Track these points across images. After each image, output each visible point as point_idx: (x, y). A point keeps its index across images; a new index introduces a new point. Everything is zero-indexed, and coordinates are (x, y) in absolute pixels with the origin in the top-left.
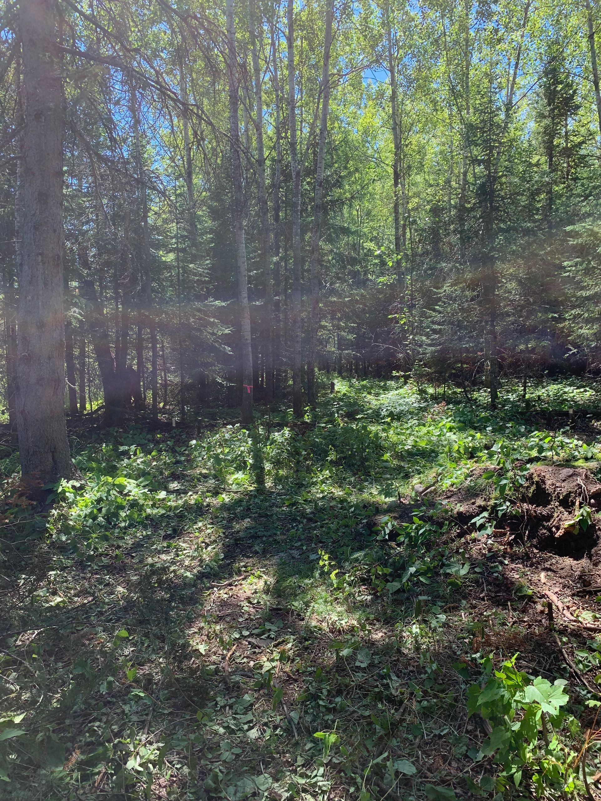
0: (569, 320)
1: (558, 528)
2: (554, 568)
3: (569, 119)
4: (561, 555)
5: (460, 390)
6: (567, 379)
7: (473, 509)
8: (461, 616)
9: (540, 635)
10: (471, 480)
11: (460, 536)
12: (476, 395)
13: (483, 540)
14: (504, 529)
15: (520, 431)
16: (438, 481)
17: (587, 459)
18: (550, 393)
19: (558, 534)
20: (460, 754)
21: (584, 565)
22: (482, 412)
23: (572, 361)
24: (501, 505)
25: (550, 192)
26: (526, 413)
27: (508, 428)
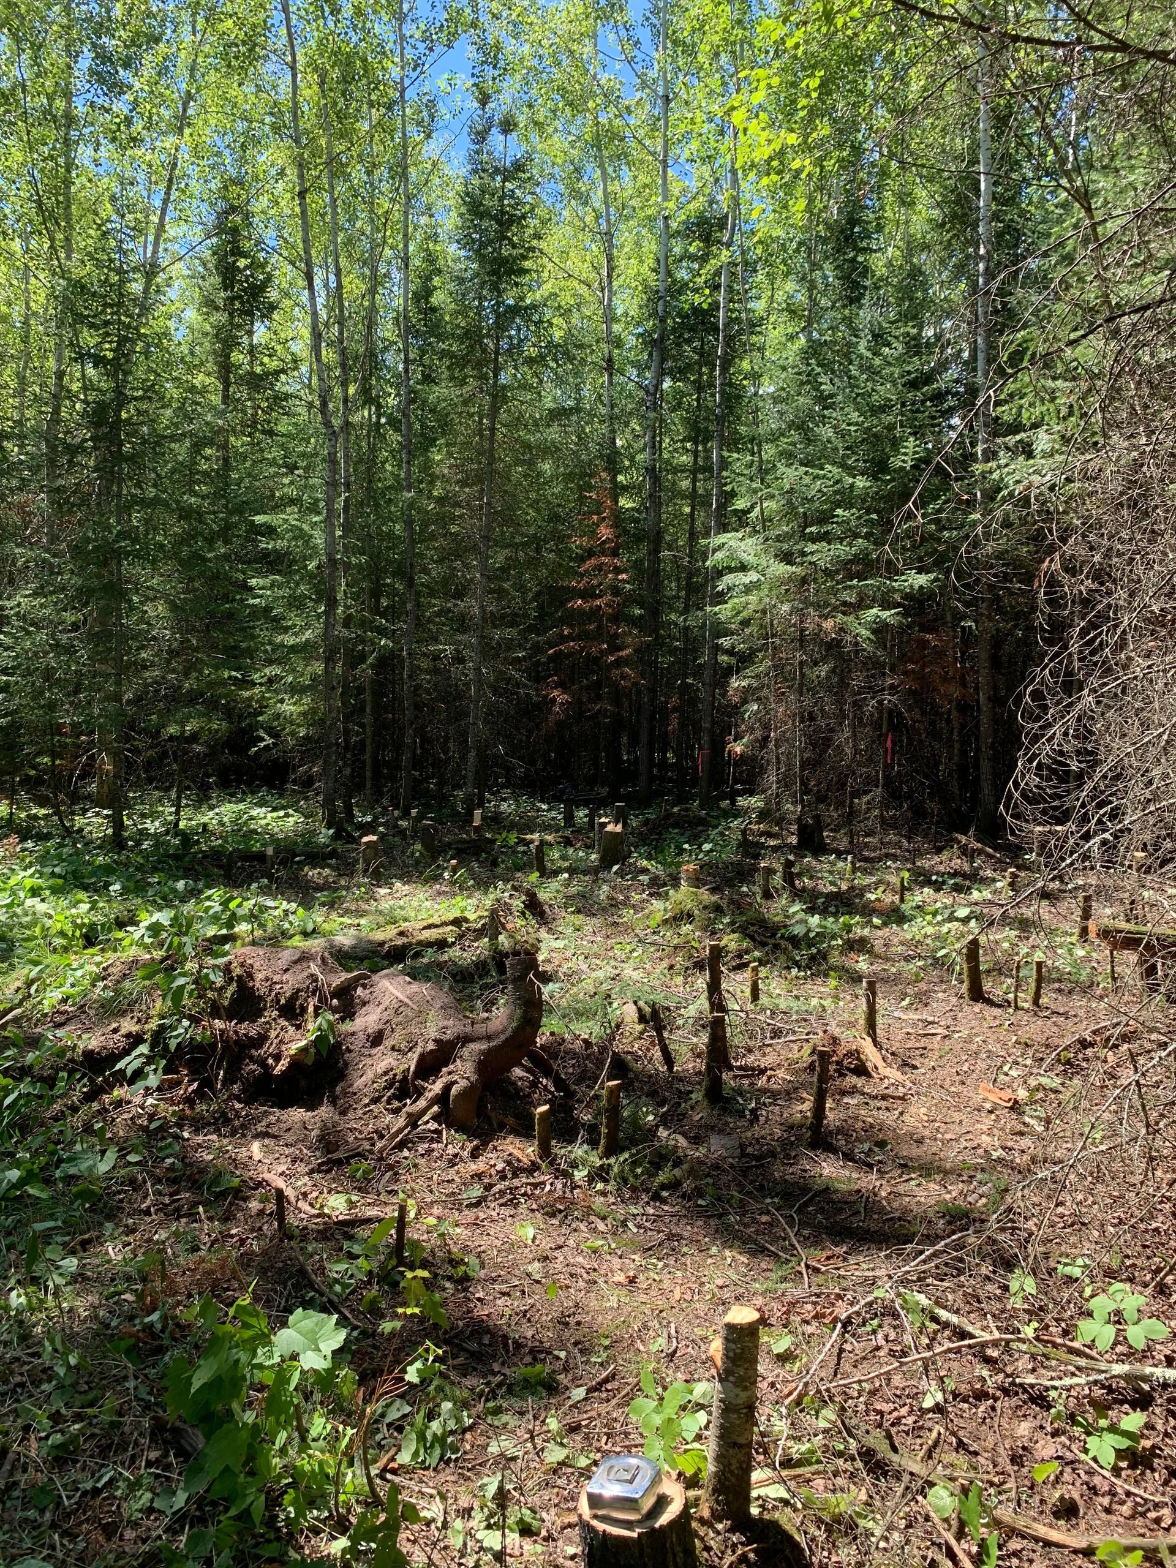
0: (261, 684)
1: (277, 1058)
2: (274, 1130)
3: (257, 325)
4: (283, 1106)
5: (43, 811)
6: (253, 793)
7: (117, 1041)
8: (107, 1253)
9: (264, 1253)
10: (105, 987)
11: (89, 1098)
12: (79, 821)
13: (137, 1100)
14: (177, 1072)
15: (176, 891)
16: (30, 996)
17: (306, 934)
18: (225, 819)
19: (279, 1068)
20: (140, 1511)
21: (325, 1116)
22: (97, 855)
23: (263, 760)
24: (173, 1028)
25: (225, 446)
26: (185, 855)
27: (150, 884)
